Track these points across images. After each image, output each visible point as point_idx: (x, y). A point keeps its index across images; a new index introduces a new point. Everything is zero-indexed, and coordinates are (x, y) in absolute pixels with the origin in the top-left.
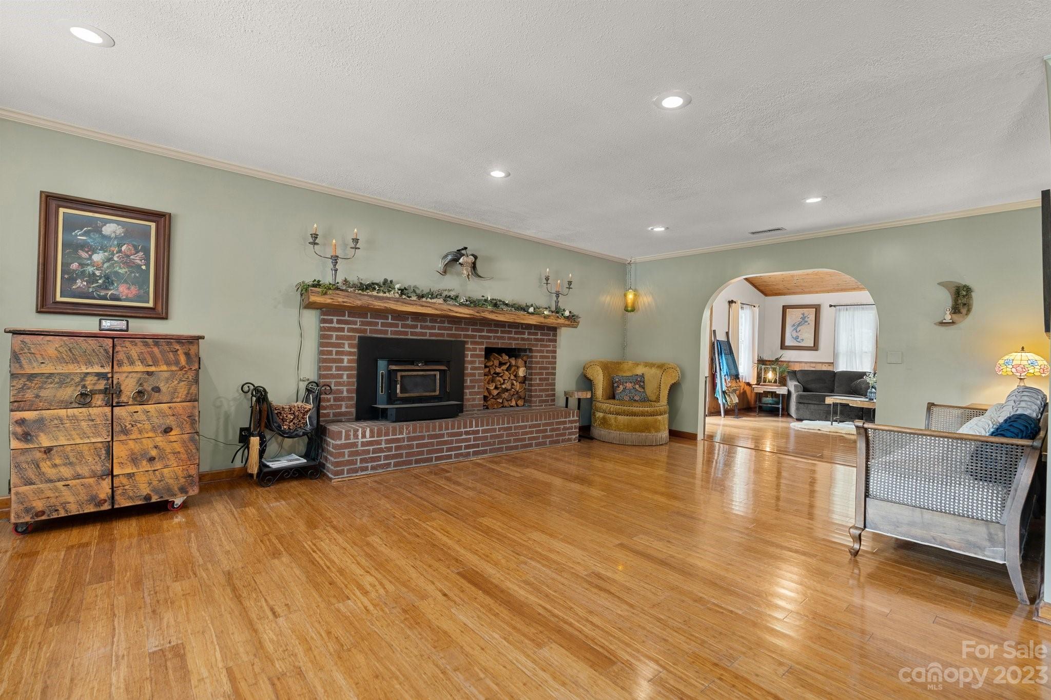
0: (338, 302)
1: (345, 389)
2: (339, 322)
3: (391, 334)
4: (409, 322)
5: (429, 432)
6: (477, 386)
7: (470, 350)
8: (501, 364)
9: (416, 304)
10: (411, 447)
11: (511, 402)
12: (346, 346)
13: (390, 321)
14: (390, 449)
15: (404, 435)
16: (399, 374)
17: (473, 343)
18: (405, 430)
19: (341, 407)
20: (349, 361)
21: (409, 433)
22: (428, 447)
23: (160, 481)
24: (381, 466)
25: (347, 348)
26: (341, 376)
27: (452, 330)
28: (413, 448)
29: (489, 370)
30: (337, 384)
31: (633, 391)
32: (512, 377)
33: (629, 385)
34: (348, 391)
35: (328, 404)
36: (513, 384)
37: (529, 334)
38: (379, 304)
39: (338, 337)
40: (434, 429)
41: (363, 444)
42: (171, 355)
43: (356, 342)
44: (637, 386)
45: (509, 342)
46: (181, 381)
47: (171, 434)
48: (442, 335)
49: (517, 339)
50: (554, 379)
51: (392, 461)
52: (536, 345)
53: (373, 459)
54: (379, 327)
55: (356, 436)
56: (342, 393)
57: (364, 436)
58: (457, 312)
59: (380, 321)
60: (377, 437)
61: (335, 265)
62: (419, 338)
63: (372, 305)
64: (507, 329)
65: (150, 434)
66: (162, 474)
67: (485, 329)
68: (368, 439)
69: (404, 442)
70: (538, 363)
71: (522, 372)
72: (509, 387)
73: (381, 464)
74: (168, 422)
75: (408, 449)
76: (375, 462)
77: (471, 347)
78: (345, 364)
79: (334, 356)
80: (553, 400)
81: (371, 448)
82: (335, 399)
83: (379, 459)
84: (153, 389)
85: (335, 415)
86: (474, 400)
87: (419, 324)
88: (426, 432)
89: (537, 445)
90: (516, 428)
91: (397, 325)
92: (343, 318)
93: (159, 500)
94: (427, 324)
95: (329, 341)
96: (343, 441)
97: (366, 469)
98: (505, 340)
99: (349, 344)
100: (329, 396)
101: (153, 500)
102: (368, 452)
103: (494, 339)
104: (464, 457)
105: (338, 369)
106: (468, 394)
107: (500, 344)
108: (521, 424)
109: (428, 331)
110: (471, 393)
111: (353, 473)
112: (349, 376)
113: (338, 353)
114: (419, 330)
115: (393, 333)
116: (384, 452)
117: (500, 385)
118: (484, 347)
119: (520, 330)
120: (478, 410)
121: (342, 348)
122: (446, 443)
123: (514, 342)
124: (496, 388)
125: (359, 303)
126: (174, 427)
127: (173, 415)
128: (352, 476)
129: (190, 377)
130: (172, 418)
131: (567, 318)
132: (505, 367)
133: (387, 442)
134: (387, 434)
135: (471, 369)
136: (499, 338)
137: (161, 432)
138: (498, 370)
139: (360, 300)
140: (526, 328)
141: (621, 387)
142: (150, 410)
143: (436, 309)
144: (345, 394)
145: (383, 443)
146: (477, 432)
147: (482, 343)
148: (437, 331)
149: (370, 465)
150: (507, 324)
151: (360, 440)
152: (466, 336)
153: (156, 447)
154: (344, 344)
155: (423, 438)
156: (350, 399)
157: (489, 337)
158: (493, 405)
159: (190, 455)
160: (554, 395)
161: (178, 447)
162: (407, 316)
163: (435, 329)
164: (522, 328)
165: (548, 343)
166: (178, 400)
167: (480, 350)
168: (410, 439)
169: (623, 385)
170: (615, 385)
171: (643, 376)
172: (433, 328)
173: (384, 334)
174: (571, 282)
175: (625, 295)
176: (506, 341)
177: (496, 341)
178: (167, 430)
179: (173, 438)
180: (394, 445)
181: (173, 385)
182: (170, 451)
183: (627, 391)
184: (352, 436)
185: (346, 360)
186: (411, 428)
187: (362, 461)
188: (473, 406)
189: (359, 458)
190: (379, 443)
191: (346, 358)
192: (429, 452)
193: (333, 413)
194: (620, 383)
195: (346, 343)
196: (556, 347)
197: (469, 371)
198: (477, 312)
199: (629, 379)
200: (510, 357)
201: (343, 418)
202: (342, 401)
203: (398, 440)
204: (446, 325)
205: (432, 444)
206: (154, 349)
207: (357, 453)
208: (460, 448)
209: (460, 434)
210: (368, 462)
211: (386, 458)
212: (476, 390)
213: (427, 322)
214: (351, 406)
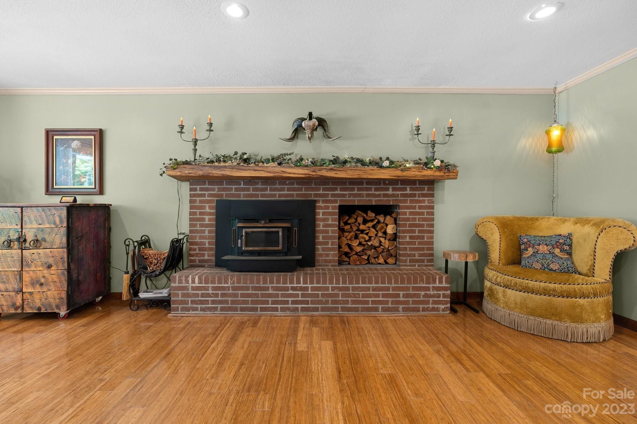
0: (185, 174)
1: (207, 241)
2: (201, 189)
3: (243, 197)
4: (259, 186)
5: (253, 283)
6: (330, 243)
7: (321, 208)
8: (365, 222)
9: (250, 169)
10: (236, 295)
11: (378, 259)
12: (207, 208)
13: (242, 186)
14: (216, 295)
15: (229, 285)
16: (244, 230)
17: (324, 202)
18: (230, 280)
19: (204, 255)
20: (210, 220)
21: (234, 283)
22: (252, 298)
23: (46, 299)
24: (210, 309)
25: (208, 210)
26: (203, 232)
27: (302, 191)
28: (238, 297)
29: (351, 227)
30: (201, 237)
31: (549, 257)
32: (380, 234)
33: (543, 249)
34: (209, 243)
35: (194, 252)
36: (380, 242)
37: (394, 189)
38: (217, 172)
39: (201, 202)
40: (258, 282)
41: (193, 288)
42: (51, 217)
43: (214, 204)
44: (557, 251)
45: (368, 199)
46: (56, 234)
47: (51, 269)
48: (292, 195)
49: (379, 196)
50: (432, 237)
51: (219, 306)
52: (406, 201)
53: (202, 302)
54: (233, 192)
55: (187, 282)
56: (205, 244)
57: (193, 282)
58: (290, 173)
59: (234, 187)
60: (205, 284)
61: (195, 146)
62: (269, 199)
63: (211, 173)
64: (365, 186)
65: (41, 268)
66: (47, 295)
67: (339, 187)
68: (197, 284)
69: (229, 290)
70: (408, 219)
71: (390, 230)
72: (377, 244)
73: (209, 307)
74: (50, 261)
75: (233, 298)
76: (203, 304)
77: (323, 205)
78: (207, 222)
79: (198, 216)
80: (432, 261)
81: (200, 292)
82: (200, 249)
83: (207, 302)
84: (42, 240)
85: (200, 261)
86: (327, 255)
87: (269, 187)
88: (250, 284)
89: (384, 310)
90: (354, 289)
91: (248, 190)
92: (204, 186)
93: (45, 311)
94: (276, 186)
95: (194, 205)
96: (177, 285)
97: (196, 309)
98: (363, 197)
99: (209, 206)
100: (195, 247)
101: (42, 311)
102: (197, 295)
103: (349, 197)
104: (292, 311)
105: (201, 225)
106: (320, 250)
107: (356, 201)
108: (361, 285)
109: (277, 193)
110: (324, 249)
111: (185, 311)
112: (210, 232)
113: (201, 213)
114: (268, 192)
115: (245, 196)
116: (211, 297)
117: (366, 241)
118: (337, 205)
119: (382, 186)
120: (332, 266)
121: (204, 209)
122: (270, 295)
123: (374, 199)
124: (360, 244)
125: (201, 173)
126: (53, 265)
127: (53, 257)
128: (185, 314)
129: (62, 232)
130: (52, 259)
131: (439, 169)
132: (370, 224)
133: (214, 288)
134: (213, 282)
135: (323, 226)
136: (355, 196)
137: (46, 267)
138: (362, 227)
139: (202, 170)
140: (389, 184)
141: (530, 249)
142: (41, 253)
143: (269, 172)
144: (207, 245)
145: (210, 289)
146: (306, 289)
147: (336, 201)
148: (286, 192)
149: (199, 306)
150: (365, 181)
151: (191, 285)
152: (316, 195)
153: (44, 277)
154: (205, 206)
155: (247, 288)
156: (210, 249)
157: (344, 196)
158: (355, 261)
159: (62, 284)
160: (432, 255)
161: (55, 278)
162: (257, 181)
163: (284, 191)
164: (385, 184)
165: (421, 199)
166: (55, 247)
167: (334, 208)
168: (234, 288)
169: (533, 247)
170: (523, 247)
171: (569, 236)
172: (283, 189)
173: (238, 197)
174: (452, 128)
175: (548, 133)
176: (365, 198)
177: (352, 198)
178: (50, 267)
179: (53, 272)
180: (220, 292)
181: (52, 237)
182: (51, 280)
183: (539, 256)
184: (184, 281)
185: (207, 219)
186: (235, 279)
187: (193, 302)
188: (326, 261)
189: (190, 299)
190: (206, 289)
191: (207, 217)
192: (253, 302)
193: (199, 260)
194: (529, 244)
195: (207, 205)
196: (433, 202)
197: (321, 228)
198: (313, 172)
199: (544, 240)
200: (376, 215)
201: (206, 265)
202: (205, 251)
203: (223, 288)
204: (295, 186)
205: (257, 295)
206: (42, 214)
207: (188, 295)
208: (287, 302)
209: (287, 289)
210: (197, 304)
211: (213, 302)
212: (330, 246)
213: (276, 184)
214: (212, 255)
